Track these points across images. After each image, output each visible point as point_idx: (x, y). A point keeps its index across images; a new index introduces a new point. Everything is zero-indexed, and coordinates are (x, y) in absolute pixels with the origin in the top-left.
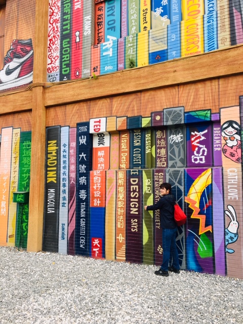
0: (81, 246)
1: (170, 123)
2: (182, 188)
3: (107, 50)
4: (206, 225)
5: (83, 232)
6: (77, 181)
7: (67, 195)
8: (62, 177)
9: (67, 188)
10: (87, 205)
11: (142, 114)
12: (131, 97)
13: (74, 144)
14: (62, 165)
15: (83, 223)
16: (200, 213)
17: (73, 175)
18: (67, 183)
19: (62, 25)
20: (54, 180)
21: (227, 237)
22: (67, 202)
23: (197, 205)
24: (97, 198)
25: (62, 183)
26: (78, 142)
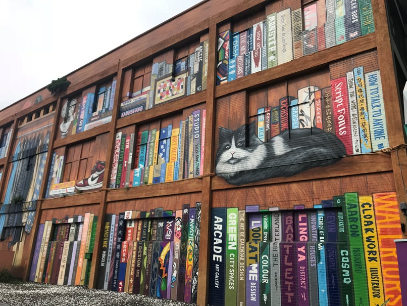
0: (114, 286)
1: (157, 216)
2: (158, 252)
3: (137, 173)
4: (166, 273)
5: (115, 278)
6: (116, 247)
7: (111, 255)
8: (110, 244)
9: (111, 251)
10: (119, 261)
11: (147, 210)
12: (144, 200)
13: (117, 225)
14: (111, 237)
15: (116, 272)
16: (164, 267)
17: (115, 243)
18: (111, 248)
19: (120, 156)
20: (105, 246)
21: (172, 279)
22: (110, 259)
23: (163, 262)
24: (124, 257)
25: (109, 248)
26: (119, 224)
